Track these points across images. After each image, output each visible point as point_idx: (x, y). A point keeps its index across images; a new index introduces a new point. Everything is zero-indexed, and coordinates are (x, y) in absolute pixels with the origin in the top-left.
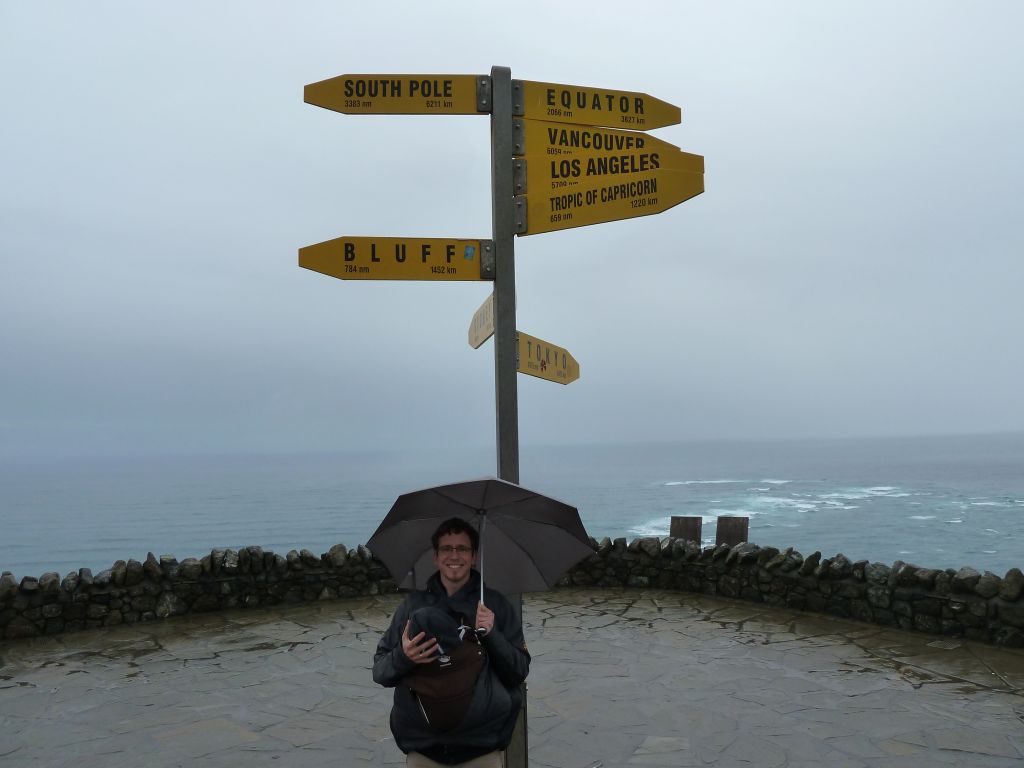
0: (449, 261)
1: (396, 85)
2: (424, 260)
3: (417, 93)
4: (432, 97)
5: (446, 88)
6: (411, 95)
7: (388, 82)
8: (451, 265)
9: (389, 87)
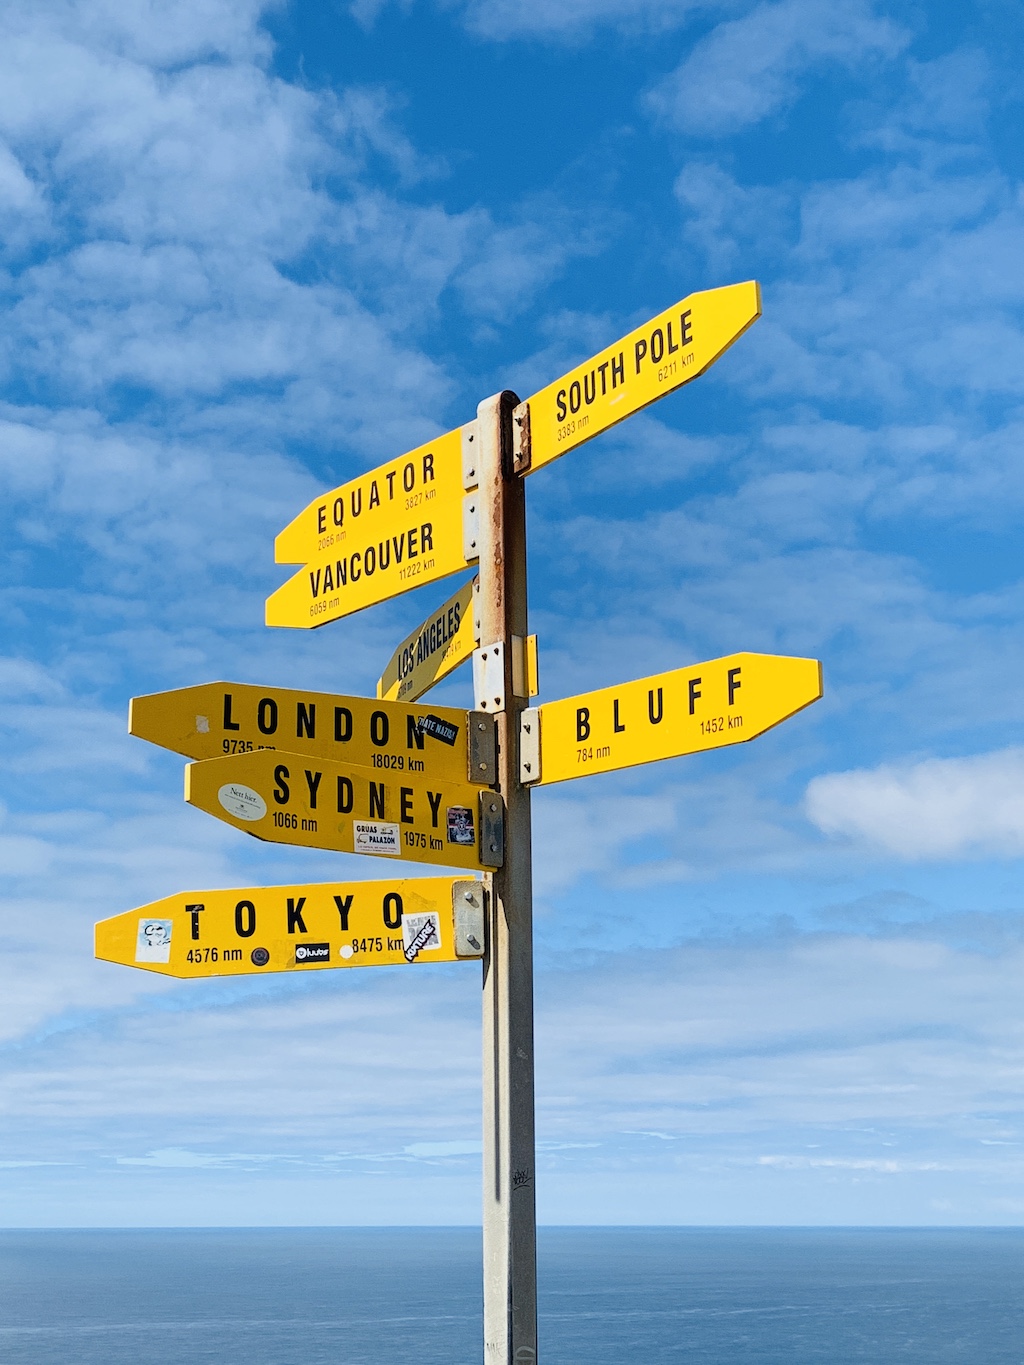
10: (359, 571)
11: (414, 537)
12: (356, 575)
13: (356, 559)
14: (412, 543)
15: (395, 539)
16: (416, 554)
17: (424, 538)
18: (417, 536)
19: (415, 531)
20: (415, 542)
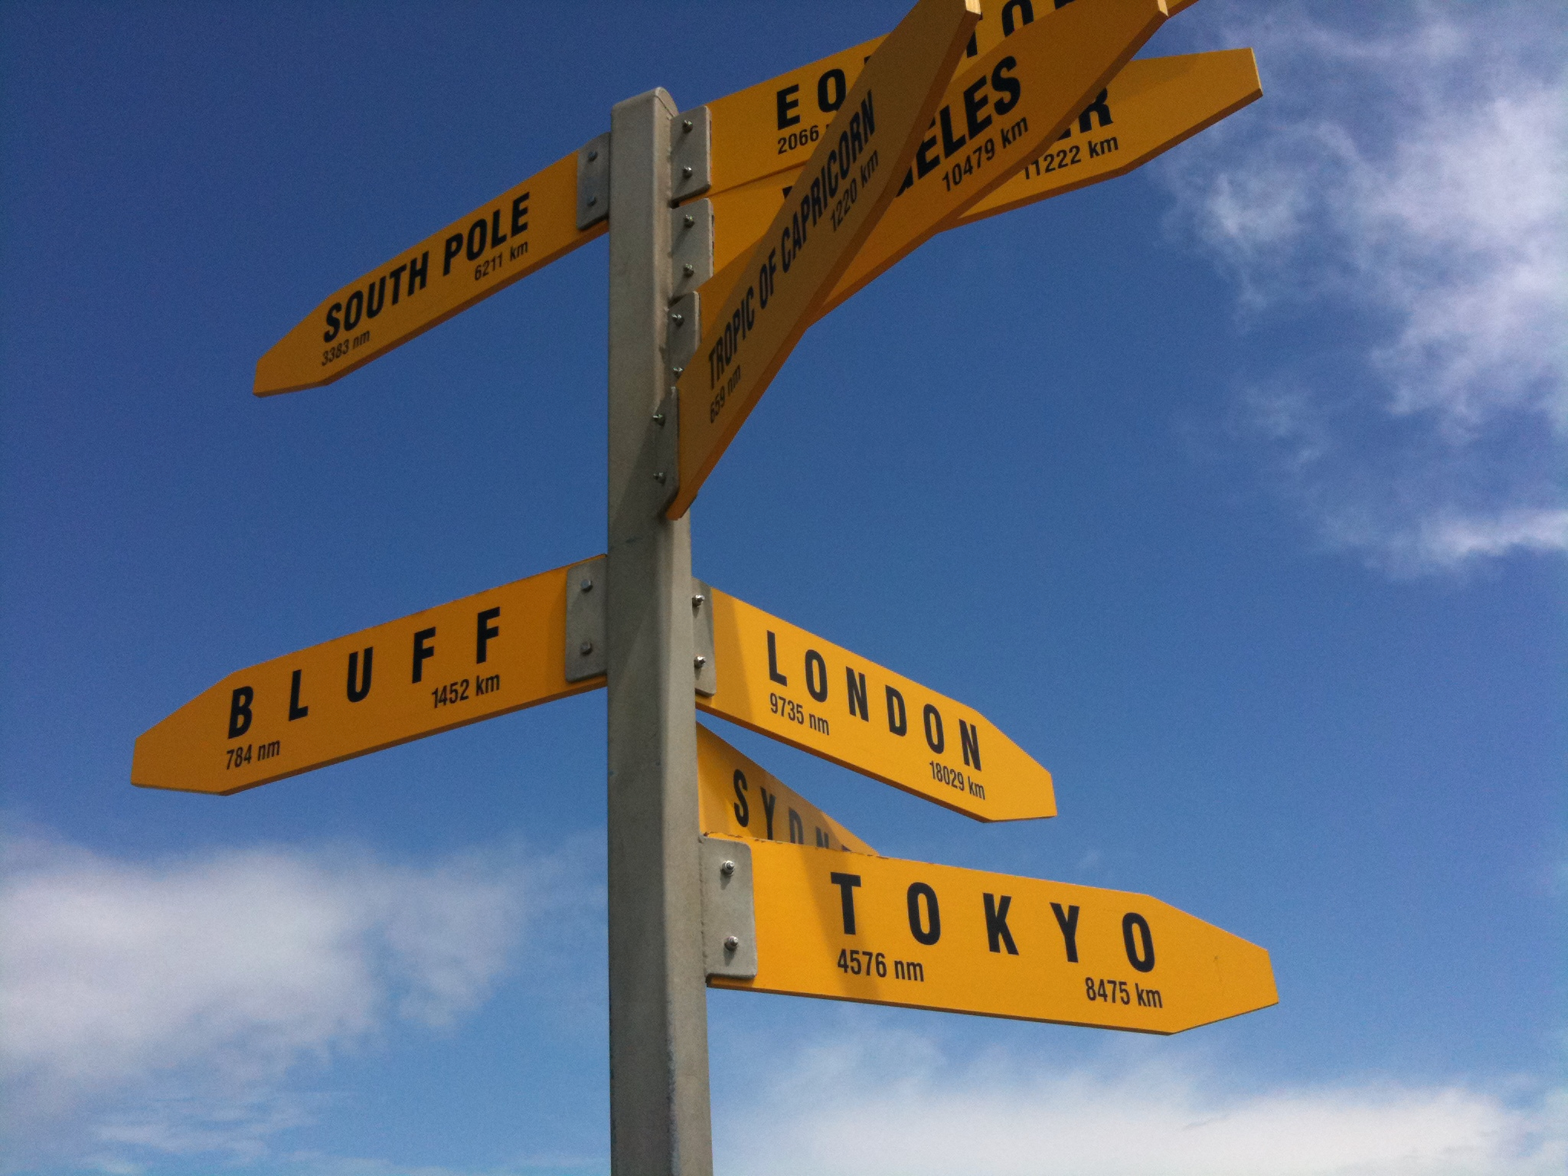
0: (481, 657)
2: (417, 677)
3: (460, 260)
4: (489, 253)
6: (447, 271)
7: (403, 268)
8: (485, 670)
9: (405, 277)
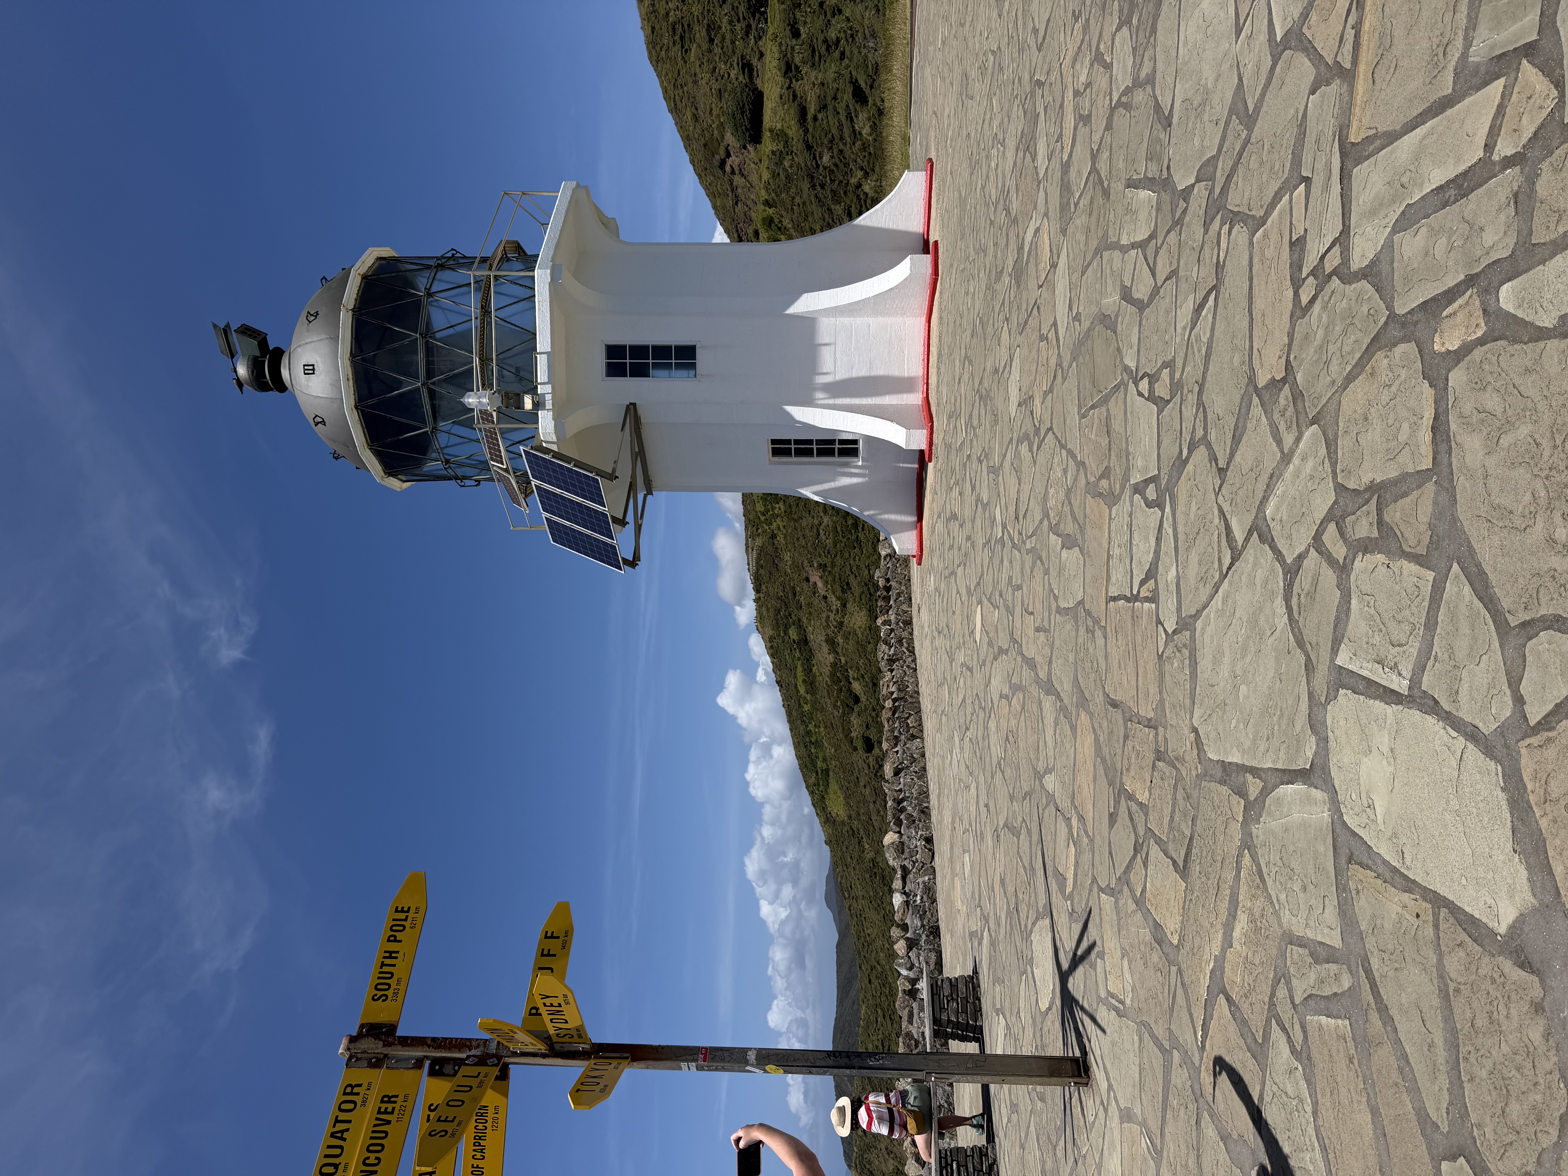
1: (388, 955)
5: (402, 911)
10: (377, 1158)
11: (382, 1110)
12: (376, 1161)
13: (367, 1162)
14: (386, 1112)
15: (375, 1126)
16: (394, 1108)
17: (389, 1102)
18: (384, 1106)
19: (380, 1108)
20: (386, 1108)
